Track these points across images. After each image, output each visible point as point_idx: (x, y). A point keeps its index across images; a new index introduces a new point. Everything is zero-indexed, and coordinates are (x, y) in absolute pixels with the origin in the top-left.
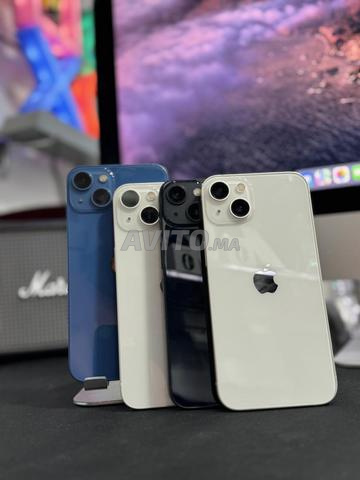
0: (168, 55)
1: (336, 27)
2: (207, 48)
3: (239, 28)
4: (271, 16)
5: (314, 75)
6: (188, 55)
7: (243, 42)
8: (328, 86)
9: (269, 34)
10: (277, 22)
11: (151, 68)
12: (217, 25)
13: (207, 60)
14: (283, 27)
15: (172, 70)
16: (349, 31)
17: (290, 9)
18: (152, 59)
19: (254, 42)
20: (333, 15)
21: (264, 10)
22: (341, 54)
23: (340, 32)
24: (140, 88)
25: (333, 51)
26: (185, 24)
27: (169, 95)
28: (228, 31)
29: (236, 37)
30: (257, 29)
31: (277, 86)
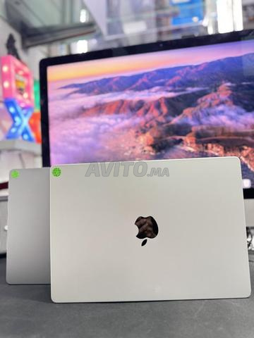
0: (72, 132)
1: (136, 130)
2: (87, 131)
3: (100, 125)
4: (112, 122)
5: (127, 148)
6: (79, 133)
7: (101, 131)
8: (132, 153)
9: (111, 129)
10: (114, 125)
11: (64, 136)
12: (91, 123)
13: (87, 136)
14: (116, 127)
15: (73, 138)
16: (140, 132)
17: (119, 120)
18: (64, 132)
19: (105, 132)
20: (135, 125)
21: (110, 119)
22: (137, 141)
23: (137, 132)
24: (60, 144)
25: (134, 139)
26: (78, 119)
27: (71, 148)
28: (95, 125)
29: (99, 128)
30: (107, 126)
31: (113, 150)
